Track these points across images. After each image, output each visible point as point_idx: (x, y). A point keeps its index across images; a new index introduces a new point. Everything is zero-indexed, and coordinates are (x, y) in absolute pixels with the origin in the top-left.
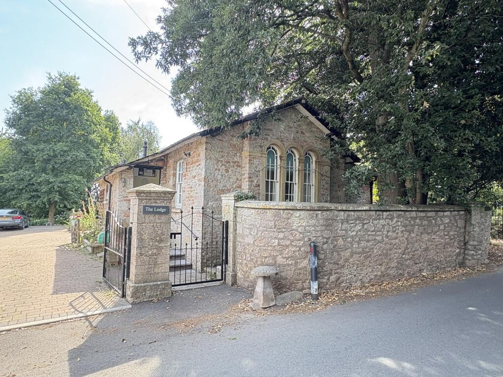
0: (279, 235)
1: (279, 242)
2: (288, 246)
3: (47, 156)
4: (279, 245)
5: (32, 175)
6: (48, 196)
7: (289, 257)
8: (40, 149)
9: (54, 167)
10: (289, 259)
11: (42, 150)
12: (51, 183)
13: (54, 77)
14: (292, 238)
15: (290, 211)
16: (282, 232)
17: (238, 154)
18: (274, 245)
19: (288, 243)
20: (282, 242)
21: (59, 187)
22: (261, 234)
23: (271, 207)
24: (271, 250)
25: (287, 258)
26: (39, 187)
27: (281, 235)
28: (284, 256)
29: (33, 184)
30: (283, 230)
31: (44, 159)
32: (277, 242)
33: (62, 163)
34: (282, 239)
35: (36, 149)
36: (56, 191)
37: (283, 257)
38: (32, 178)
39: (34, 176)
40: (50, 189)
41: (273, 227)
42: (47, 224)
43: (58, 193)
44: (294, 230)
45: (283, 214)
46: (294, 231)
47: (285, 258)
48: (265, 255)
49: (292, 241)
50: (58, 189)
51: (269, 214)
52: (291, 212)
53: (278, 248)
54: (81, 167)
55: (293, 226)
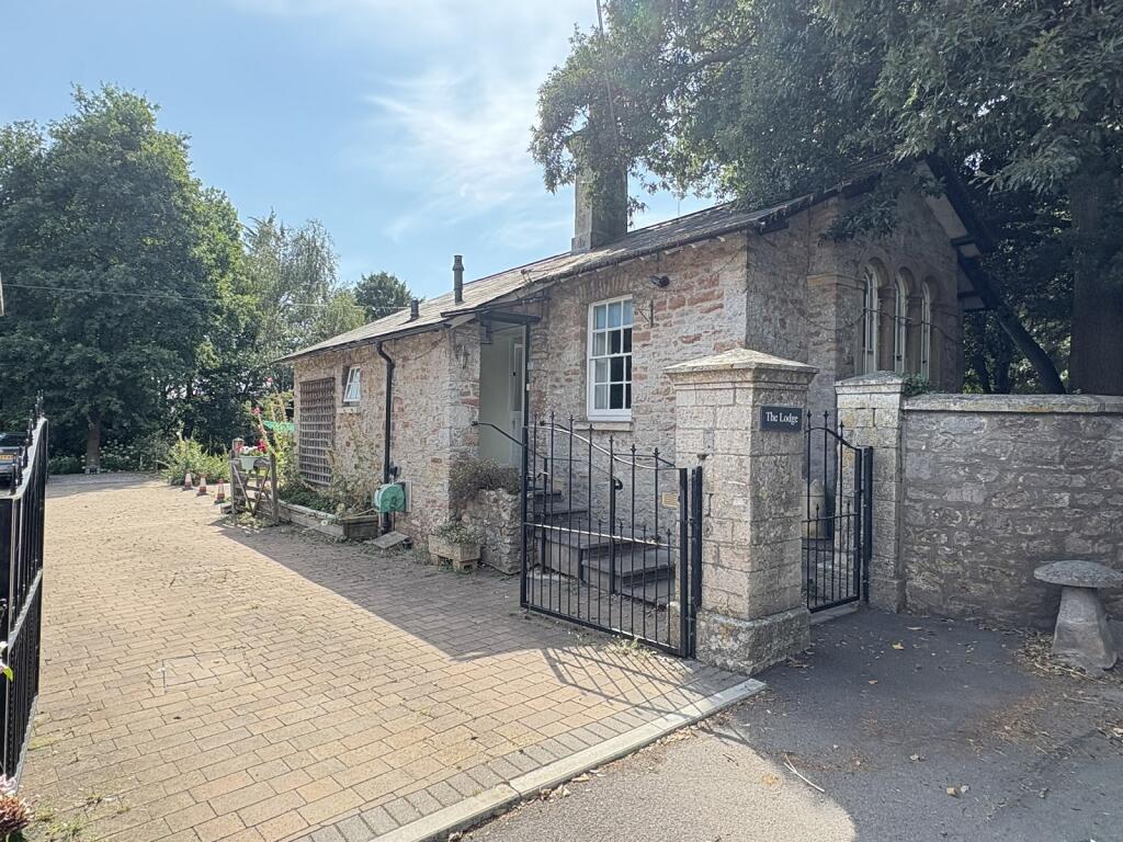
0: (1074, 481)
1: (1072, 499)
2: (1095, 508)
3: (86, 297)
4: (1072, 506)
5: (46, 348)
6: (91, 399)
7: (1099, 537)
8: (66, 280)
9: (103, 326)
10: (1101, 541)
11: (72, 284)
12: (101, 366)
13: (89, 97)
14: (1109, 488)
15: (1105, 418)
16: (1083, 472)
17: (801, 282)
18: (1059, 505)
19: (1098, 499)
20: (1083, 498)
21: (119, 377)
22: (1016, 478)
23: (1056, 409)
24: (1050, 520)
25: (1095, 539)
26: (67, 378)
27: (1080, 481)
28: (1087, 533)
29: (48, 371)
30: (1086, 467)
31: (78, 306)
32: (1066, 498)
33: (124, 315)
34: (1080, 490)
35: (57, 279)
36: (112, 388)
37: (1083, 537)
38: (48, 354)
39: (52, 350)
40: (96, 381)
41: (1057, 459)
42: (88, 471)
43: (115, 393)
44: (1112, 466)
45: (1086, 425)
46: (1111, 470)
47: (1090, 537)
48: (1030, 533)
49: (1109, 495)
50: (118, 382)
51: (1044, 427)
52: (1108, 420)
53: (1068, 514)
54: (172, 327)
55: (1110, 457)
